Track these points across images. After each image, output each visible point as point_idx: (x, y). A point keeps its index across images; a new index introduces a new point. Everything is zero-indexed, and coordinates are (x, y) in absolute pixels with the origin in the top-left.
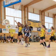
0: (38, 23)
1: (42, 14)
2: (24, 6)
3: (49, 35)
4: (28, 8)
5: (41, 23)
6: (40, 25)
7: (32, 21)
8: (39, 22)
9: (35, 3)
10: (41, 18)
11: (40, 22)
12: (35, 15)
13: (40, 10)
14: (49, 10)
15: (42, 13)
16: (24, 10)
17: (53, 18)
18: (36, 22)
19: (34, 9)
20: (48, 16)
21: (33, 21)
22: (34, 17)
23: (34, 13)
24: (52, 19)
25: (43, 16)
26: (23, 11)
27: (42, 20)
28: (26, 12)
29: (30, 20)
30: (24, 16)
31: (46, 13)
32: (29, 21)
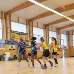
0: (25, 35)
2: (5, 13)
3: (40, 50)
4: (10, 15)
5: (29, 36)
6: (27, 38)
7: (16, 33)
8: (26, 34)
9: (20, 9)
10: (28, 29)
11: (27, 34)
12: (20, 25)
13: (27, 19)
14: (38, 18)
15: (29, 22)
16: (5, 18)
17: (44, 29)
18: (22, 34)
19: (18, 17)
20: (38, 27)
21: (18, 33)
22: (19, 27)
23: (18, 22)
24: (43, 30)
25: (31, 27)
26: (4, 20)
27: (30, 32)
28: (8, 21)
29: (14, 32)
30: (5, 27)
31: (35, 23)
32: (12, 33)
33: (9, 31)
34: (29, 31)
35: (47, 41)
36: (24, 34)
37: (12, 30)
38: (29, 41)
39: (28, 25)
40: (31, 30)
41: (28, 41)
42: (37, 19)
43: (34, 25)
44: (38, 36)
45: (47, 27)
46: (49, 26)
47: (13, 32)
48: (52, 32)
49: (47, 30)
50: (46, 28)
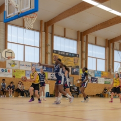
0: (73, 58)
1: (81, 40)
2: (45, 23)
3: (97, 83)
4: (53, 26)
7: (60, 54)
8: (75, 55)
10: (80, 47)
11: (77, 56)
12: (67, 40)
13: (78, 32)
14: (97, 30)
15: (82, 37)
16: (46, 31)
17: (105, 47)
18: (70, 55)
19: (65, 29)
20: (96, 44)
21: (63, 53)
22: (65, 45)
23: (65, 36)
24: (104, 49)
25: (84, 43)
26: (44, 33)
27: (82, 52)
28: (49, 35)
29: (57, 52)
30: (44, 44)
31: (91, 37)
32: (54, 54)
33: (49, 50)
34: (80, 51)
35: (111, 67)
36: (73, 55)
37: (55, 49)
38: (80, 67)
39: (80, 41)
40: (84, 50)
41: (77, 67)
42: (94, 31)
43: (89, 41)
44: (95, 59)
45: (111, 44)
46: (115, 43)
47: (55, 52)
48: (119, 52)
49: (111, 49)
50: (109, 46)
